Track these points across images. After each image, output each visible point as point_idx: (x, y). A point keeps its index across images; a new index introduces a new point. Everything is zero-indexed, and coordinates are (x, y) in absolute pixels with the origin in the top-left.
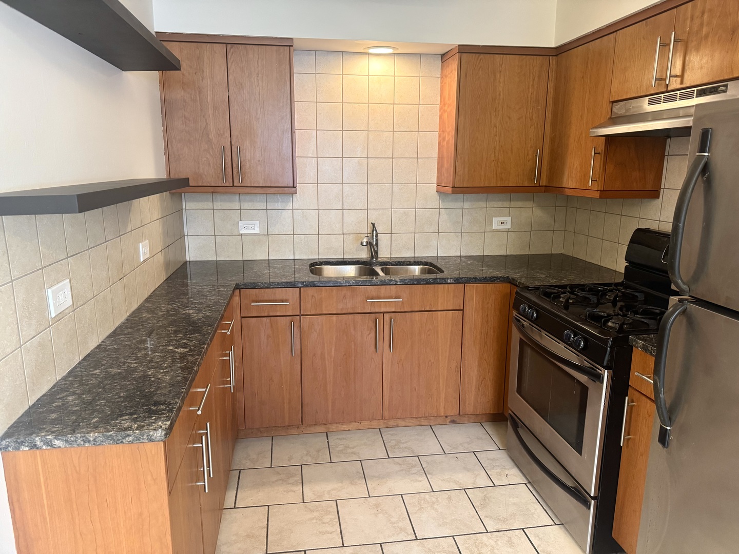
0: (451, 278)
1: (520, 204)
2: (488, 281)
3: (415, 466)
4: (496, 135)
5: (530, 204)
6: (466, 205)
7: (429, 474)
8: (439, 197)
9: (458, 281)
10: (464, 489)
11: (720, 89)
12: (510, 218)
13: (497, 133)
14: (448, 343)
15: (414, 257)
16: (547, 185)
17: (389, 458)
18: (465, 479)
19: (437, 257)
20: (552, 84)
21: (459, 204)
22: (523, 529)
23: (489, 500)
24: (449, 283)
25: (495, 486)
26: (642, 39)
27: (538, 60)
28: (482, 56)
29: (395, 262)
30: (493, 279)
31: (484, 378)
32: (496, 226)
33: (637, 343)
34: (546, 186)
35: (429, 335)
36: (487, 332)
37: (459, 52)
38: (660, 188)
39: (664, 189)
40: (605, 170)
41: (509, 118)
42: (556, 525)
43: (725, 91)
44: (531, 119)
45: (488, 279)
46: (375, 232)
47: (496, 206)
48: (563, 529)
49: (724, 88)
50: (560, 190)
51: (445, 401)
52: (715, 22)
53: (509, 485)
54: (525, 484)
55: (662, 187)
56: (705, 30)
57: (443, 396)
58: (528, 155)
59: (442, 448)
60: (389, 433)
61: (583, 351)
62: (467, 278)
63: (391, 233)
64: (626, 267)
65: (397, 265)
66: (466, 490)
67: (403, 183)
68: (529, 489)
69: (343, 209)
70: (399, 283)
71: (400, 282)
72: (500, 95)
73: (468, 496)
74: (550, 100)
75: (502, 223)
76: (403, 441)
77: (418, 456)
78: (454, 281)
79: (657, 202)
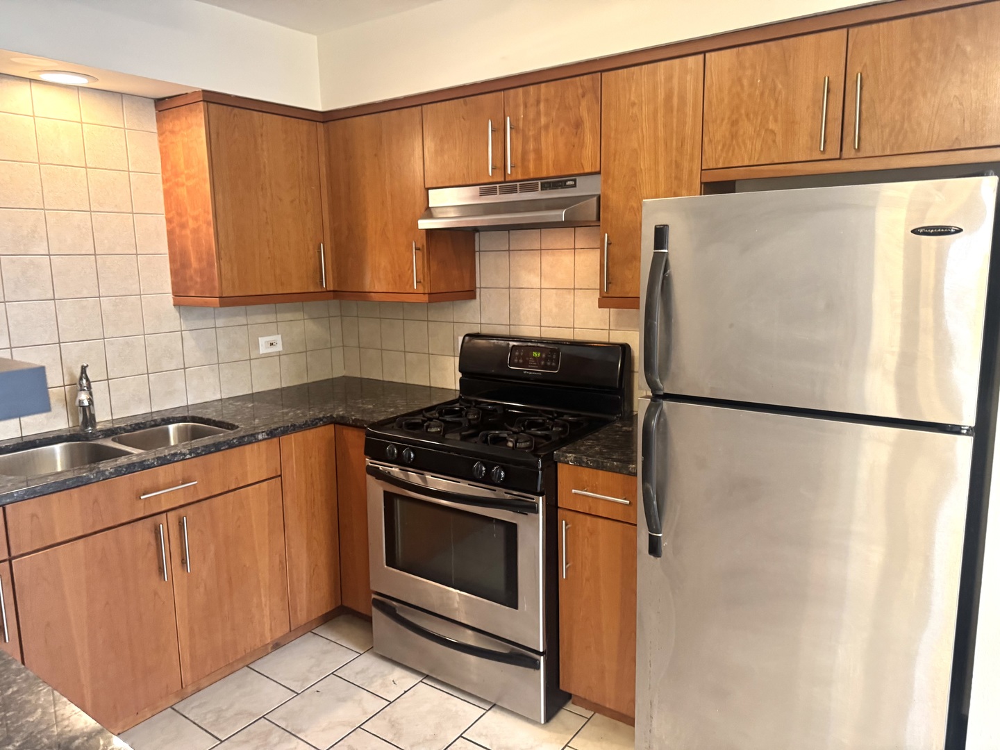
0: (263, 432)
1: (289, 316)
2: (309, 426)
3: (269, 733)
4: (267, 223)
5: (299, 315)
6: (220, 322)
7: (300, 732)
8: (178, 314)
9: (272, 434)
10: (359, 727)
11: (568, 183)
12: (280, 336)
13: (269, 220)
14: (267, 530)
15: (152, 413)
16: (336, 289)
17: (222, 742)
18: (349, 713)
19: (187, 406)
20: (323, 159)
21: (210, 323)
22: (461, 736)
23: (398, 724)
24: (261, 440)
25: (391, 703)
26: (462, 120)
27: (304, 126)
28: (236, 110)
29: (131, 425)
30: (315, 422)
31: (316, 565)
32: (263, 350)
33: (566, 457)
34: (333, 291)
35: (239, 526)
36: (314, 498)
37: (204, 101)
38: (476, 288)
39: (480, 288)
40: (429, 268)
41: (281, 200)
42: (488, 711)
43: (575, 186)
44: (306, 203)
45: (310, 423)
46: (84, 381)
47: (259, 321)
48: (498, 711)
49: (572, 183)
50: (362, 295)
51: (270, 619)
52: (554, 114)
53: (405, 692)
54: (421, 681)
55: (478, 285)
56: (543, 120)
57: (267, 612)
58: (309, 250)
59: (289, 689)
60: (193, 705)
61: (505, 484)
62: (284, 427)
63: (108, 379)
64: (461, 380)
65: (134, 430)
66: (362, 727)
67: (118, 294)
68: (430, 686)
69: (11, 348)
70: (188, 456)
71: (190, 454)
72: (264, 167)
73: (370, 733)
74: (324, 180)
75: (272, 344)
76: (224, 708)
77: (263, 717)
78: (268, 435)
79: (474, 304)
